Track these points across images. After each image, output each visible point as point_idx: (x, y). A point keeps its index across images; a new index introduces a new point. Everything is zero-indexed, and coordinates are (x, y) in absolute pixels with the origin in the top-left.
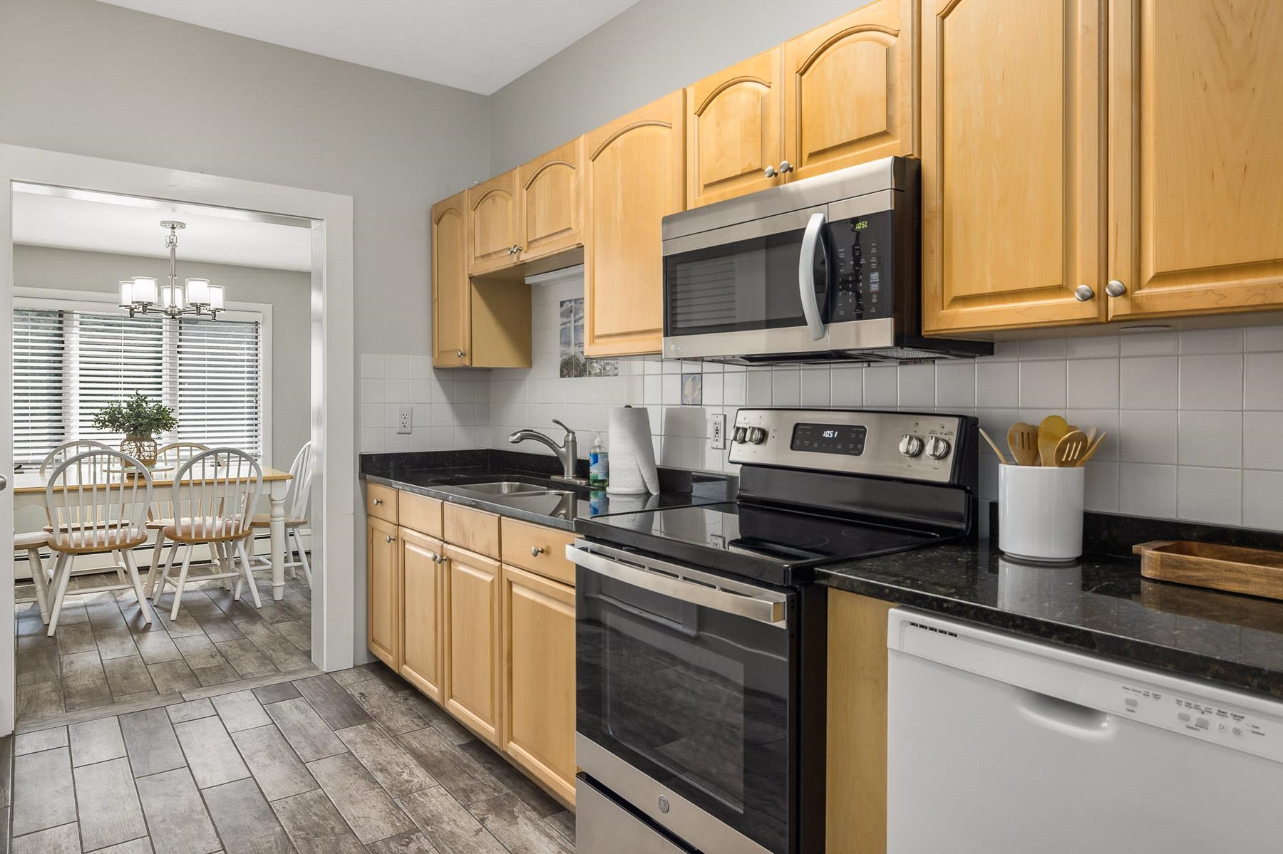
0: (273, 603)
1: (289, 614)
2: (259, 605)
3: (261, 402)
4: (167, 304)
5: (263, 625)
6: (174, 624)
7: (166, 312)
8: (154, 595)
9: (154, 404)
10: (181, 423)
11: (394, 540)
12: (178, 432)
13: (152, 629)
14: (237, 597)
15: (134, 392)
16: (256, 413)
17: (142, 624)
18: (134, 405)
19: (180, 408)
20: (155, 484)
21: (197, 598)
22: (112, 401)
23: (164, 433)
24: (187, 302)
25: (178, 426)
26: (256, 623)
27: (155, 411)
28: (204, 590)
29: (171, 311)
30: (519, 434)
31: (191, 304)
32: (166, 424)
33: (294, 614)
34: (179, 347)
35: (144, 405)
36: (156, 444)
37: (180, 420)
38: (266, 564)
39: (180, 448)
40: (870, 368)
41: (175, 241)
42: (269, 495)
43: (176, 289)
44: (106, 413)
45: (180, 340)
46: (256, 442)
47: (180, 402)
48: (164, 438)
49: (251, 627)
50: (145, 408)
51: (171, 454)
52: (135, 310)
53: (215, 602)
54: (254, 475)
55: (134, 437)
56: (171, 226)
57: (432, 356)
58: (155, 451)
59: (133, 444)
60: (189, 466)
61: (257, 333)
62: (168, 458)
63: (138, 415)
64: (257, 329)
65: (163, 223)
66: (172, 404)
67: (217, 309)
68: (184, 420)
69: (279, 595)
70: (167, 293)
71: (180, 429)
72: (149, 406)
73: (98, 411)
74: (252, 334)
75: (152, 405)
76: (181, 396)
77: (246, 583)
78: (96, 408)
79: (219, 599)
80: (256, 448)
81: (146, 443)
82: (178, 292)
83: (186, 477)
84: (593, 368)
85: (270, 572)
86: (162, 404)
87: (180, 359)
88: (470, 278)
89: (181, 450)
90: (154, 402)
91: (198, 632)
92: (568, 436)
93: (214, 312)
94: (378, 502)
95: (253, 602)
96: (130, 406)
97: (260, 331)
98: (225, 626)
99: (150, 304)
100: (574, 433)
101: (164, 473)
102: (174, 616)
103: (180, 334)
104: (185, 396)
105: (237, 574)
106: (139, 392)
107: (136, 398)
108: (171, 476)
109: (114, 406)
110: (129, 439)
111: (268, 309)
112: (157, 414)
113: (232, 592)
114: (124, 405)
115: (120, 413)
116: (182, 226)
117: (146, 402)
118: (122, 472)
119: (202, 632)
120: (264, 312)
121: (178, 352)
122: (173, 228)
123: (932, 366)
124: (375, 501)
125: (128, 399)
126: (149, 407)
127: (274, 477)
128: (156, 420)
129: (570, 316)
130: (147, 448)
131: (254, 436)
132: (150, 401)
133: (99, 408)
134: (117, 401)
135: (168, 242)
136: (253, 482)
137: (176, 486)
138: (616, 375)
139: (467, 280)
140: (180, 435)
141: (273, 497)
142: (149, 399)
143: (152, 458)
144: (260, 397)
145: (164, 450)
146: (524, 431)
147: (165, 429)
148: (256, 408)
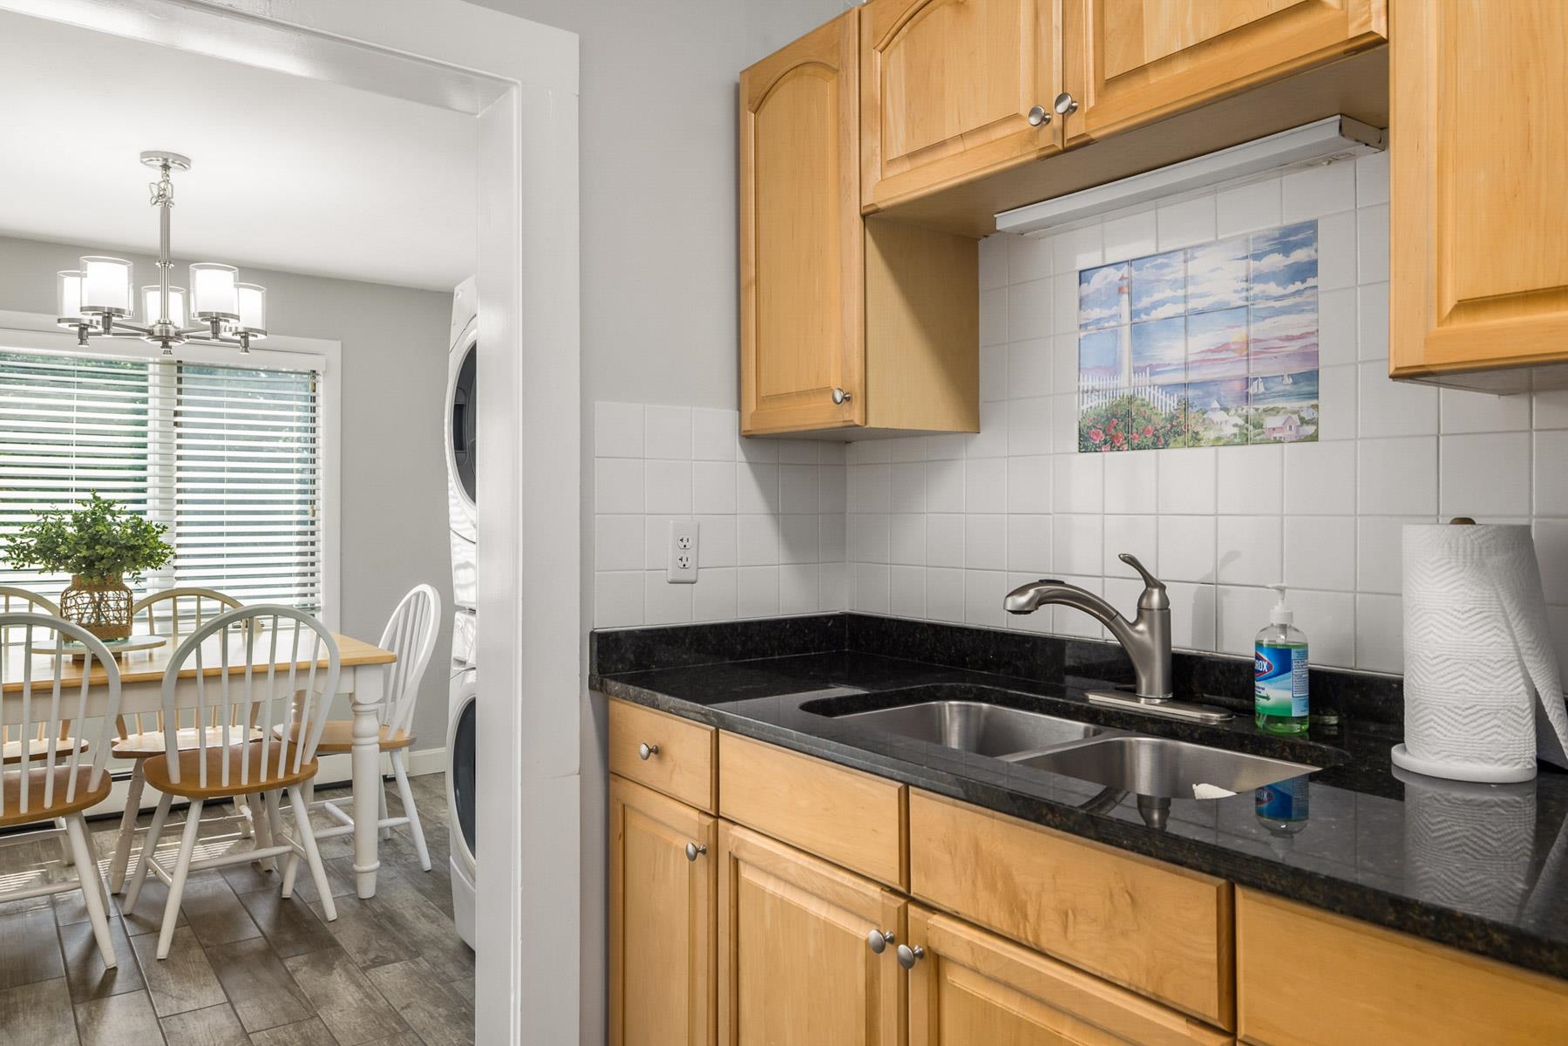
0: (357, 905)
1: (394, 940)
2: (332, 913)
3: (321, 512)
4: (152, 317)
5: (347, 971)
6: (163, 972)
7: (150, 333)
8: (129, 883)
9: (128, 517)
10: (179, 551)
11: (704, 852)
12: (176, 568)
13: (118, 987)
14: (287, 891)
15: (89, 496)
16: (313, 533)
17: (99, 973)
18: (89, 520)
19: (179, 524)
20: (126, 679)
21: (210, 892)
22: (47, 512)
23: (147, 572)
24: (193, 310)
25: (176, 557)
26: (330, 968)
27: (129, 531)
28: (223, 870)
29: (161, 331)
30: (1032, 592)
31: (201, 314)
32: (151, 557)
33: (406, 940)
34: (176, 414)
35: (109, 518)
36: (130, 592)
37: (179, 546)
38: (343, 824)
39: (178, 598)
41: (168, 193)
42: (351, 695)
43: (171, 294)
44: (32, 534)
45: (179, 402)
46: (312, 585)
47: (179, 513)
48: (145, 582)
49: (323, 980)
50: (110, 524)
51: (162, 609)
52: (90, 330)
53: (244, 901)
54: (323, 655)
55: (85, 582)
56: (161, 163)
57: (739, 409)
58: (129, 608)
59: (86, 598)
60: (194, 643)
61: (314, 391)
62: (155, 614)
63: (95, 540)
64: (315, 384)
65: (147, 155)
66: (163, 518)
67: (252, 330)
68: (186, 546)
69: (367, 889)
70: (153, 299)
71: (178, 562)
72: (118, 520)
73: (15, 530)
74: (306, 393)
75: (124, 518)
76: (180, 502)
77: (305, 865)
78: (14, 524)
79: (252, 895)
80: (312, 595)
81: (111, 593)
82: (176, 299)
83: (189, 664)
84: (1208, 424)
85: (349, 840)
86: (143, 517)
87: (179, 436)
88: (864, 217)
89: (180, 600)
90: (126, 513)
91: (212, 995)
92: (1146, 594)
93: (245, 335)
94: (650, 751)
95: (319, 903)
96: (78, 521)
97: (320, 388)
98: (266, 976)
99: (119, 312)
100: (1162, 588)
101: (147, 651)
102: (163, 950)
103: (180, 391)
104: (186, 502)
105: (288, 848)
106: (98, 494)
107: (93, 505)
108: (160, 663)
109: (49, 520)
110: (77, 586)
111: (333, 349)
112: (133, 536)
113: (275, 875)
114: (68, 518)
115: (61, 535)
116: (184, 162)
117: (113, 514)
118: (58, 652)
119: (221, 997)
120: (327, 354)
121: (176, 424)
122: (166, 167)
124: (644, 750)
125: (79, 507)
126: (119, 524)
127: (361, 659)
128: (132, 548)
129: (1118, 303)
130: (112, 604)
131: (308, 574)
132: (120, 512)
133: (19, 524)
134: (56, 512)
135: (156, 194)
136: (322, 669)
137: (169, 684)
138: (1314, 438)
139: (858, 222)
140: (179, 573)
141: (359, 698)
142: (117, 507)
143: (124, 622)
144: (320, 504)
145: (148, 602)
146: (1042, 582)
147: (149, 565)
148: (313, 523)
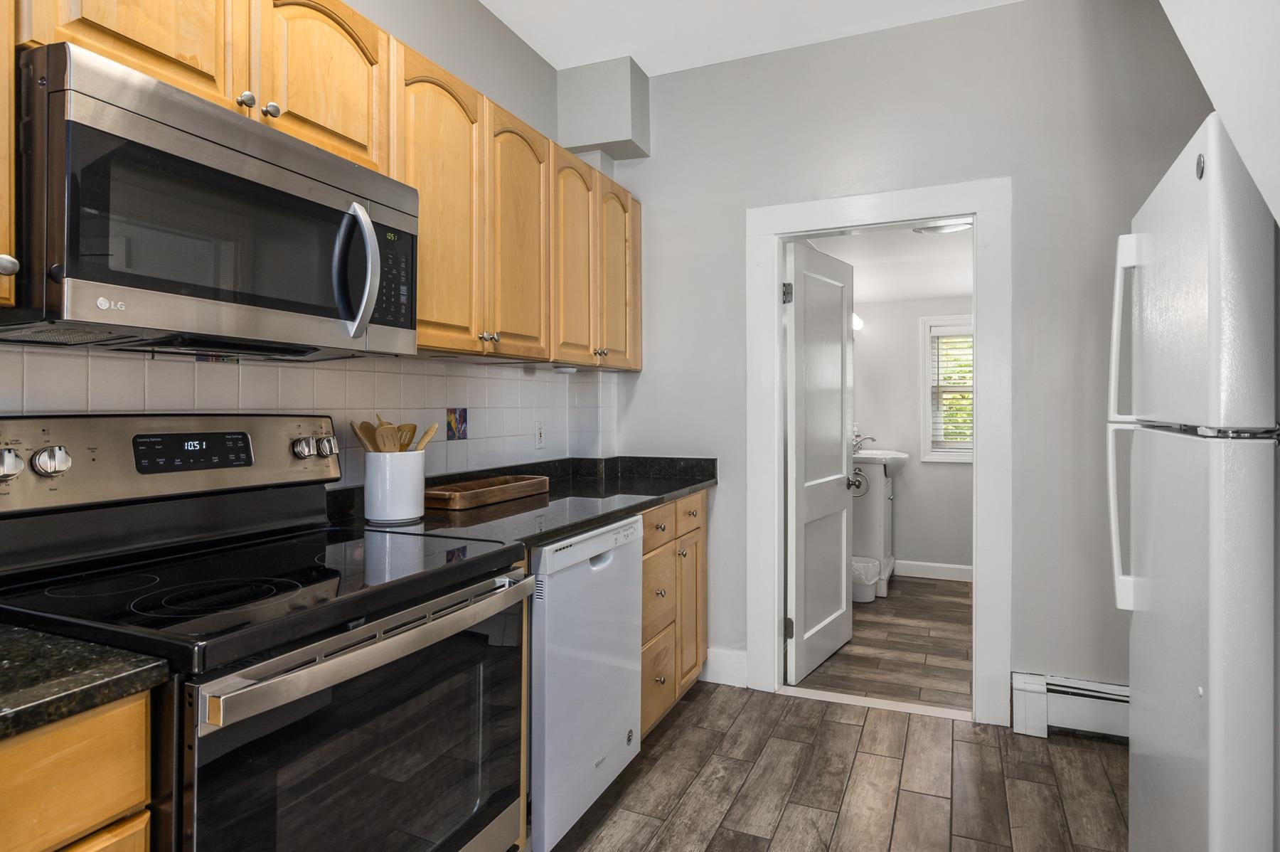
40: (154, 361)
123: (236, 366)
